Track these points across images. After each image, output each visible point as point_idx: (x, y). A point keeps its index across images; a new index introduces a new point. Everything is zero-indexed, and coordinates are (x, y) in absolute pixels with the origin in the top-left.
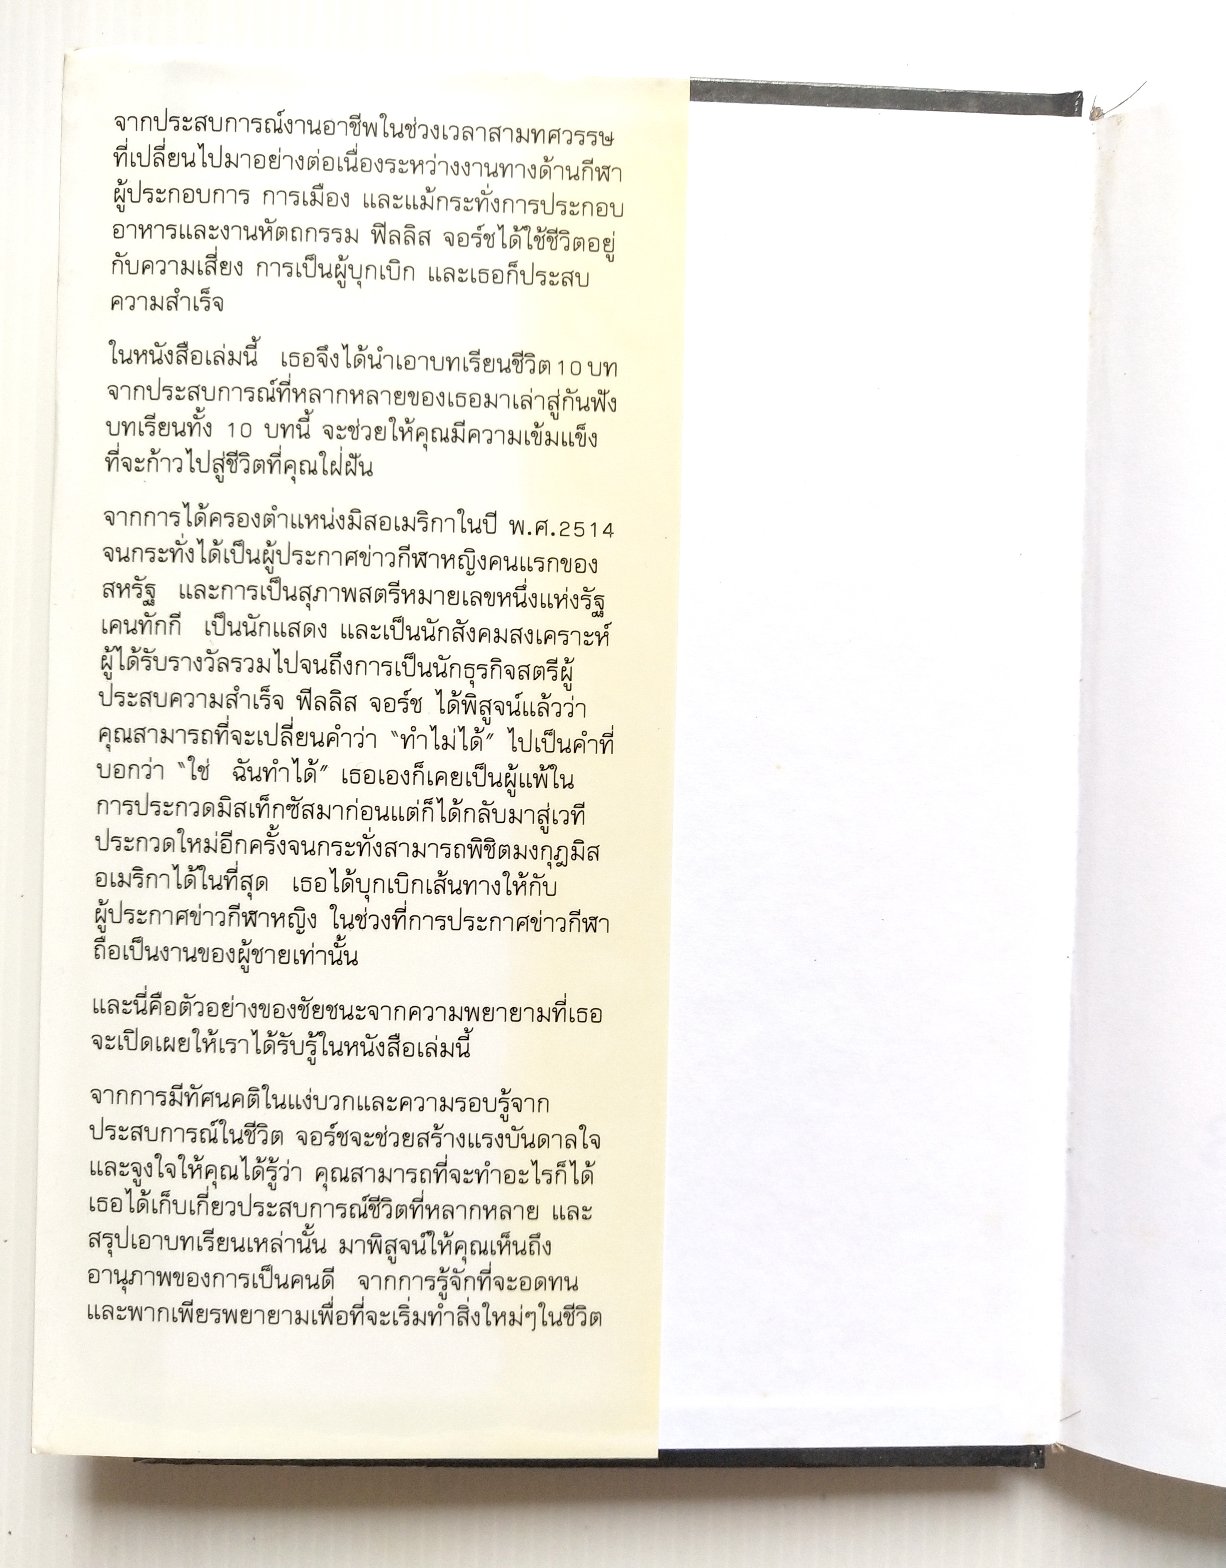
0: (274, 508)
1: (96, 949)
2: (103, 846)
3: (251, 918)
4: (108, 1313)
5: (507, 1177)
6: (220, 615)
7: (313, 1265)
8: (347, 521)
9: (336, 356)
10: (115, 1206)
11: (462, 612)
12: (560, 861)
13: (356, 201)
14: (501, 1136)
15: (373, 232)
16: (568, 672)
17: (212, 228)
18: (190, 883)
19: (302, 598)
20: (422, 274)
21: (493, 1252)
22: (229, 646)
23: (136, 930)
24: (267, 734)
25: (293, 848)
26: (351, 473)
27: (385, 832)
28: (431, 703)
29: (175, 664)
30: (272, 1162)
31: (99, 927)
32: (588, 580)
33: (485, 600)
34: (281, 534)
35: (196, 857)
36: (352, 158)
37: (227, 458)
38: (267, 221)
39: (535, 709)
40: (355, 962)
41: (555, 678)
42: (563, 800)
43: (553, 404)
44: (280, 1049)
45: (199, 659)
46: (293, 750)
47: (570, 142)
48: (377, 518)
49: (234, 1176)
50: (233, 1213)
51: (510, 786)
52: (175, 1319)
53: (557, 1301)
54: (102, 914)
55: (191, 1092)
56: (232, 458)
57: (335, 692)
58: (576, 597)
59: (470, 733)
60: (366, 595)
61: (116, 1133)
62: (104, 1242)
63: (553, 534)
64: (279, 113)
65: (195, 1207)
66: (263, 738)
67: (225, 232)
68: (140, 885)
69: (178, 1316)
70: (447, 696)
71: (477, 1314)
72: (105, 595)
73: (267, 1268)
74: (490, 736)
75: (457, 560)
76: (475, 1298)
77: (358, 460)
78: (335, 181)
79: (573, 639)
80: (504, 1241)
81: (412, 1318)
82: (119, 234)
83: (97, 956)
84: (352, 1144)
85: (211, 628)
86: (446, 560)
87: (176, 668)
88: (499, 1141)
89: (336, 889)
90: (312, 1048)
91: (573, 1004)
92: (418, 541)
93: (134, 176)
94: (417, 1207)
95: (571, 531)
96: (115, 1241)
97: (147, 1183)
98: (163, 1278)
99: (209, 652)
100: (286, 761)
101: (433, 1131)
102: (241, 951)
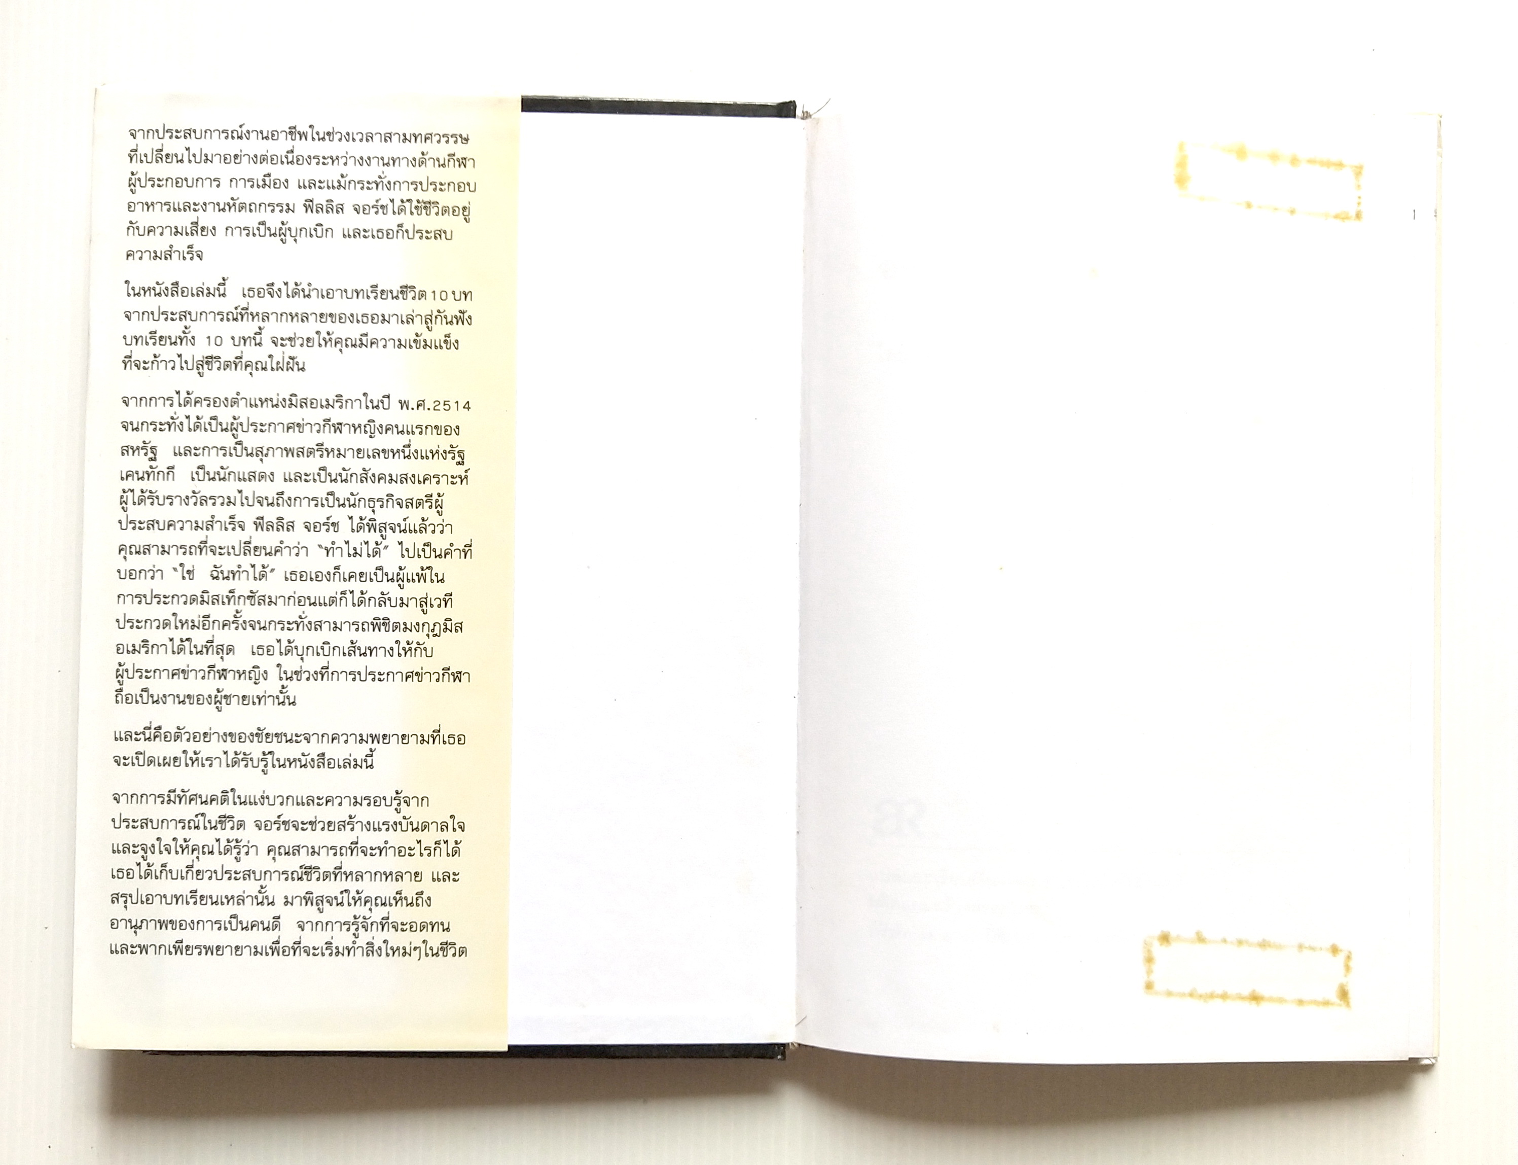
0: (238, 394)
1: (117, 696)
2: (122, 626)
3: (223, 673)
4: (124, 949)
5: (400, 852)
6: (201, 467)
7: (265, 914)
8: (288, 402)
9: (280, 290)
10: (129, 874)
11: (366, 463)
12: (435, 633)
13: (293, 184)
14: (395, 823)
15: (305, 205)
16: (440, 503)
17: (195, 204)
18: (181, 650)
19: (257, 455)
20: (338, 234)
21: (391, 905)
22: (207, 488)
23: (144, 683)
24: (233, 548)
25: (251, 626)
26: (290, 370)
27: (314, 614)
28: (345, 525)
29: (170, 500)
30: (237, 842)
31: (119, 681)
32: (453, 439)
33: (382, 455)
34: (243, 412)
35: (185, 633)
36: (290, 156)
37: (206, 360)
38: (232, 199)
39: (417, 528)
40: (294, 703)
41: (430, 507)
42: (436, 591)
43: (428, 320)
44: (243, 763)
45: (187, 497)
46: (251, 559)
47: (439, 142)
48: (308, 400)
49: (211, 853)
50: (210, 878)
51: (400, 582)
52: (170, 953)
53: (435, 938)
54: (120, 672)
55: (182, 794)
56: (209, 360)
57: (280, 519)
58: (445, 452)
59: (372, 545)
60: (301, 452)
61: (129, 823)
63: (429, 409)
64: (241, 126)
65: (184, 874)
66: (231, 551)
67: (204, 207)
68: (147, 652)
69: (173, 950)
70: (356, 520)
71: (380, 948)
72: (123, 454)
73: (234, 916)
74: (386, 547)
75: (363, 428)
76: (378, 937)
77: (295, 360)
78: (279, 172)
79: (443, 480)
80: (398, 896)
81: (335, 951)
82: (132, 209)
83: (117, 702)
84: (292, 829)
85: (195, 476)
86: (355, 428)
87: (171, 504)
88: (394, 826)
89: (281, 653)
90: (265, 763)
91: (445, 732)
92: (336, 415)
93: (141, 169)
94: (338, 872)
95: (441, 407)
96: (129, 899)
97: (151, 858)
98: (162, 924)
99: (194, 492)
100: (246, 566)
101: (348, 820)
102: (216, 697)
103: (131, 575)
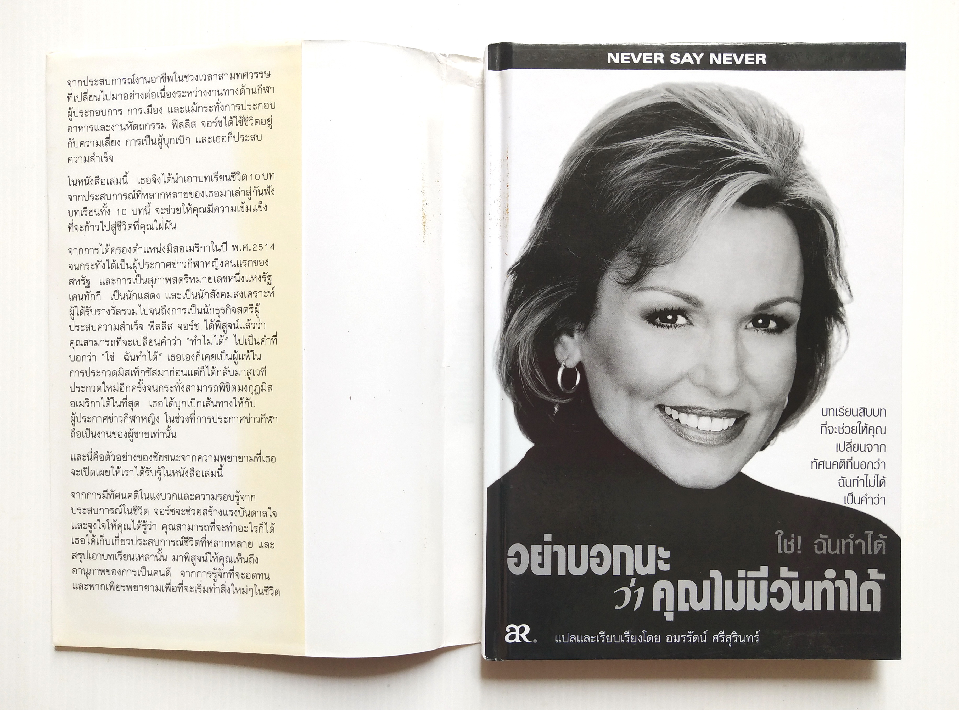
0: (137, 245)
1: (71, 433)
2: (73, 390)
3: (133, 419)
4: (81, 587)
5: (239, 529)
6: (117, 291)
7: (162, 566)
8: (167, 249)
9: (160, 178)
10: (82, 541)
11: (214, 286)
12: (256, 392)
13: (165, 111)
14: (236, 511)
15: (173, 124)
16: (257, 309)
17: (107, 126)
18: (108, 404)
19: (149, 283)
20: (193, 140)
21: (235, 562)
22: (121, 304)
23: (88, 425)
24: (137, 341)
25: (149, 389)
26: (167, 228)
27: (186, 381)
28: (202, 325)
29: (99, 312)
30: (144, 522)
31: (72, 424)
32: (265, 269)
33: (223, 280)
34: (140, 256)
35: (110, 394)
36: (163, 92)
37: (117, 224)
38: (130, 122)
39: (245, 326)
40: (175, 437)
41: (252, 312)
42: (256, 365)
43: (249, 193)
44: (146, 474)
45: (109, 310)
46: (148, 347)
47: (252, 77)
48: (179, 247)
49: (129, 528)
50: (129, 544)
51: (235, 360)
52: (107, 589)
53: (262, 584)
54: (73, 419)
55: (111, 493)
56: (119, 224)
57: (164, 322)
58: (260, 277)
59: (218, 337)
60: (175, 280)
61: (82, 510)
62: (78, 557)
63: (250, 250)
64: (133, 75)
65: (114, 542)
66: (136, 343)
67: (113, 128)
68: (88, 406)
69: (109, 588)
70: (209, 322)
71: (229, 589)
72: (70, 284)
73: (144, 567)
74: (227, 338)
75: (211, 263)
76: (228, 581)
77: (170, 223)
78: (157, 103)
79: (259, 295)
80: (239, 557)
81: (203, 589)
82: (70, 131)
83: (72, 436)
84: (176, 514)
85: (113, 297)
86: (207, 264)
87: (99, 314)
88: (236, 513)
89: (167, 406)
90: (159, 473)
91: (264, 455)
92: (196, 256)
93: (75, 106)
94: (203, 541)
95: (257, 248)
96: (83, 556)
97: (94, 532)
98: (102, 572)
99: (113, 307)
100: (145, 352)
101: (209, 509)
102: (129, 433)
103: (77, 359)
